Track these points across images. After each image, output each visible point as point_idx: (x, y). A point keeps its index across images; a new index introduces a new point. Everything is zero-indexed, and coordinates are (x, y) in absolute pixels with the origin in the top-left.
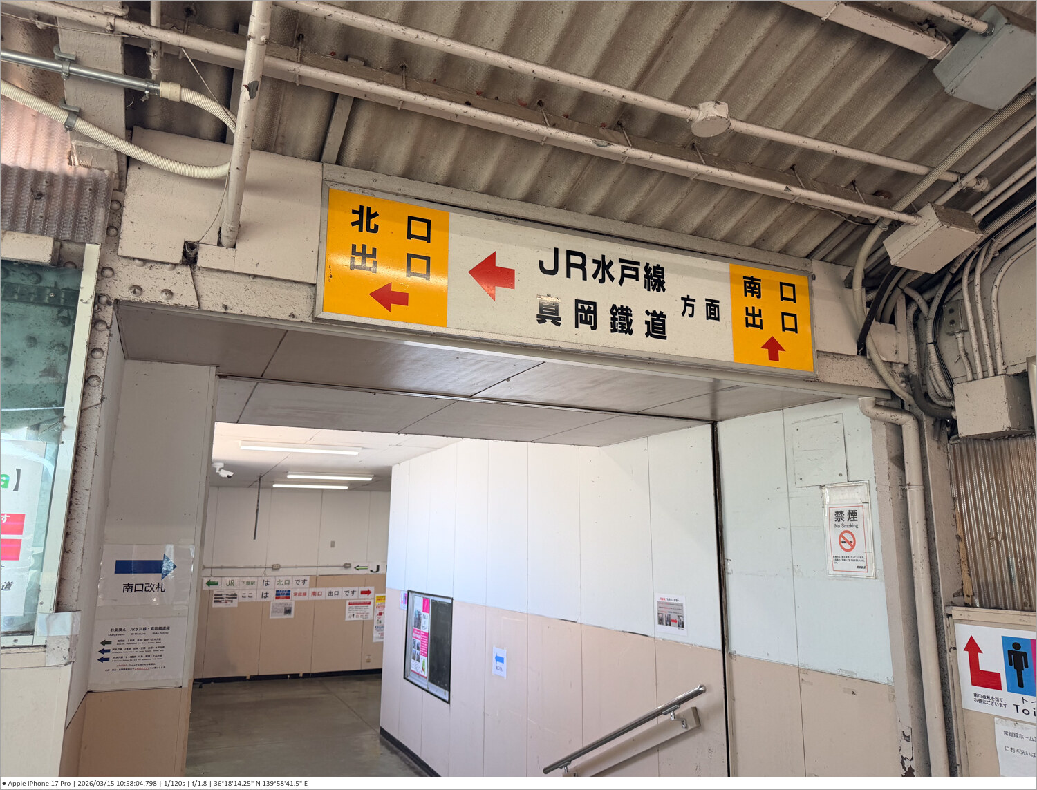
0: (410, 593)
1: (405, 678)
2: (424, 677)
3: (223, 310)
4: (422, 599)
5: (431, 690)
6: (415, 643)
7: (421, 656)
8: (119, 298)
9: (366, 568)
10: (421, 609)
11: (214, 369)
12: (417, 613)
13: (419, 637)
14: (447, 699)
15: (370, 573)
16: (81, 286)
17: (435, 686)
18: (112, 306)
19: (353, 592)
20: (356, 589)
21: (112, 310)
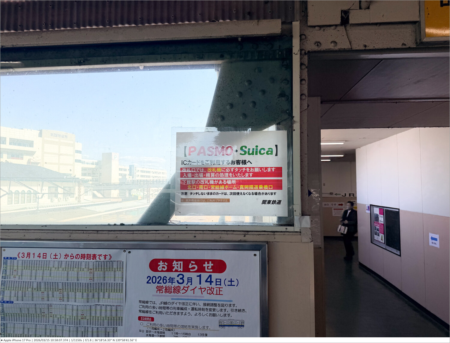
0: (371, 206)
1: (371, 242)
2: (383, 243)
3: (364, 48)
4: (379, 209)
5: (387, 249)
6: (376, 228)
7: (380, 234)
8: (310, 50)
9: (340, 194)
10: (378, 213)
11: (319, 98)
12: (376, 215)
13: (378, 225)
14: (399, 254)
15: (342, 196)
16: (293, 45)
17: (390, 248)
18: (307, 55)
19: (335, 204)
20: (336, 203)
21: (307, 57)
